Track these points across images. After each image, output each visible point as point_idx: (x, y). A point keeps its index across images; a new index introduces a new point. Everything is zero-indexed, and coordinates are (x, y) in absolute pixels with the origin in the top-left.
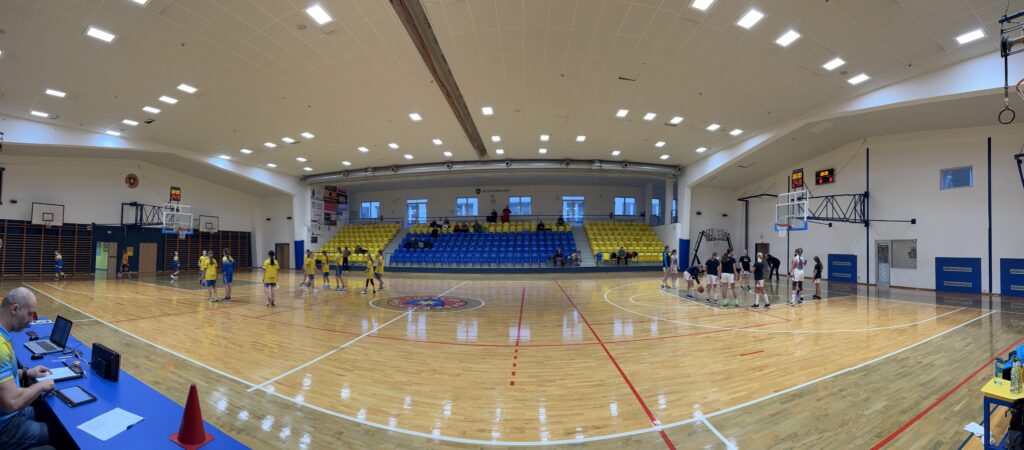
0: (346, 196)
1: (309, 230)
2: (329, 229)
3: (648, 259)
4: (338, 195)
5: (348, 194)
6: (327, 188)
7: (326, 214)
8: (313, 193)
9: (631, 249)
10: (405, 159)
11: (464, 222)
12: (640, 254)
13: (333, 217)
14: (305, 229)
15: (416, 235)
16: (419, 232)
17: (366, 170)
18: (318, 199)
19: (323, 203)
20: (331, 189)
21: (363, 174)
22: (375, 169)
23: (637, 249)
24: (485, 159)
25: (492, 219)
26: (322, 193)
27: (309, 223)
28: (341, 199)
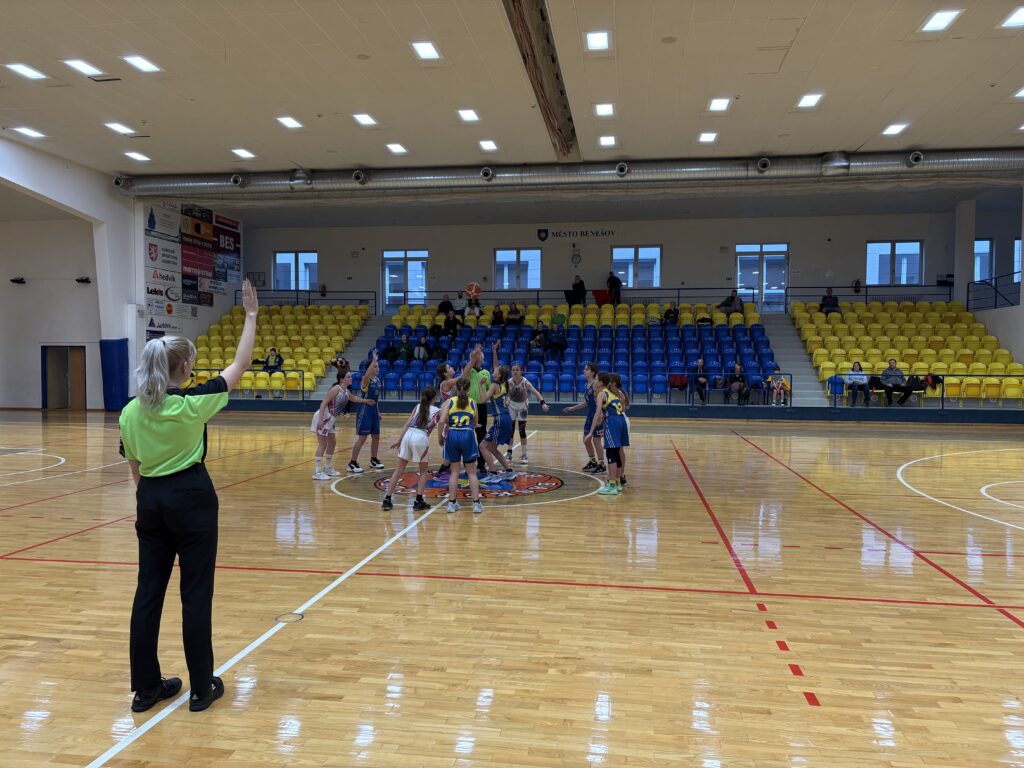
0: (236, 237)
1: (141, 313)
2: (194, 313)
3: (973, 392)
4: (217, 232)
5: (240, 230)
6: (187, 211)
7: (185, 276)
8: (151, 222)
9: (921, 368)
10: (388, 152)
11: (512, 304)
12: (948, 380)
13: (205, 285)
14: (131, 312)
15: (407, 329)
16: (413, 325)
17: (290, 174)
18: (163, 236)
19: (177, 248)
20: (198, 216)
21: (284, 184)
22: (314, 174)
23: (939, 367)
24: (571, 158)
25: (576, 295)
26: (173, 223)
27: (141, 296)
28: (225, 241)
